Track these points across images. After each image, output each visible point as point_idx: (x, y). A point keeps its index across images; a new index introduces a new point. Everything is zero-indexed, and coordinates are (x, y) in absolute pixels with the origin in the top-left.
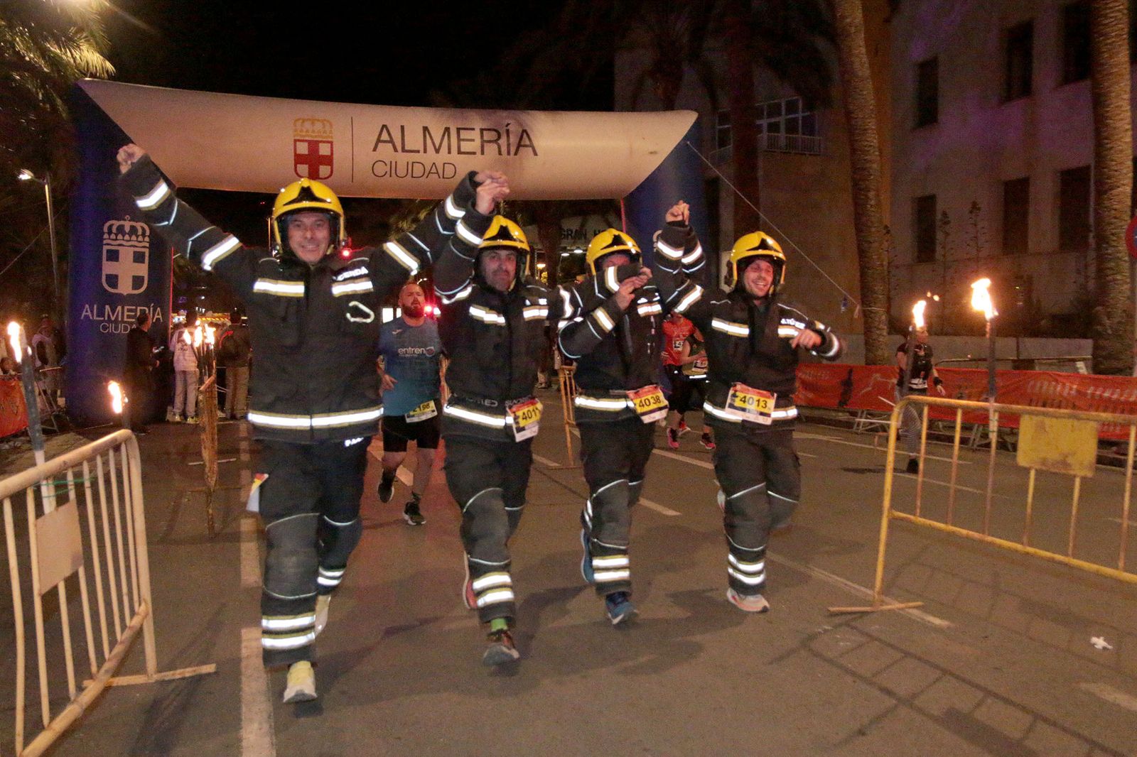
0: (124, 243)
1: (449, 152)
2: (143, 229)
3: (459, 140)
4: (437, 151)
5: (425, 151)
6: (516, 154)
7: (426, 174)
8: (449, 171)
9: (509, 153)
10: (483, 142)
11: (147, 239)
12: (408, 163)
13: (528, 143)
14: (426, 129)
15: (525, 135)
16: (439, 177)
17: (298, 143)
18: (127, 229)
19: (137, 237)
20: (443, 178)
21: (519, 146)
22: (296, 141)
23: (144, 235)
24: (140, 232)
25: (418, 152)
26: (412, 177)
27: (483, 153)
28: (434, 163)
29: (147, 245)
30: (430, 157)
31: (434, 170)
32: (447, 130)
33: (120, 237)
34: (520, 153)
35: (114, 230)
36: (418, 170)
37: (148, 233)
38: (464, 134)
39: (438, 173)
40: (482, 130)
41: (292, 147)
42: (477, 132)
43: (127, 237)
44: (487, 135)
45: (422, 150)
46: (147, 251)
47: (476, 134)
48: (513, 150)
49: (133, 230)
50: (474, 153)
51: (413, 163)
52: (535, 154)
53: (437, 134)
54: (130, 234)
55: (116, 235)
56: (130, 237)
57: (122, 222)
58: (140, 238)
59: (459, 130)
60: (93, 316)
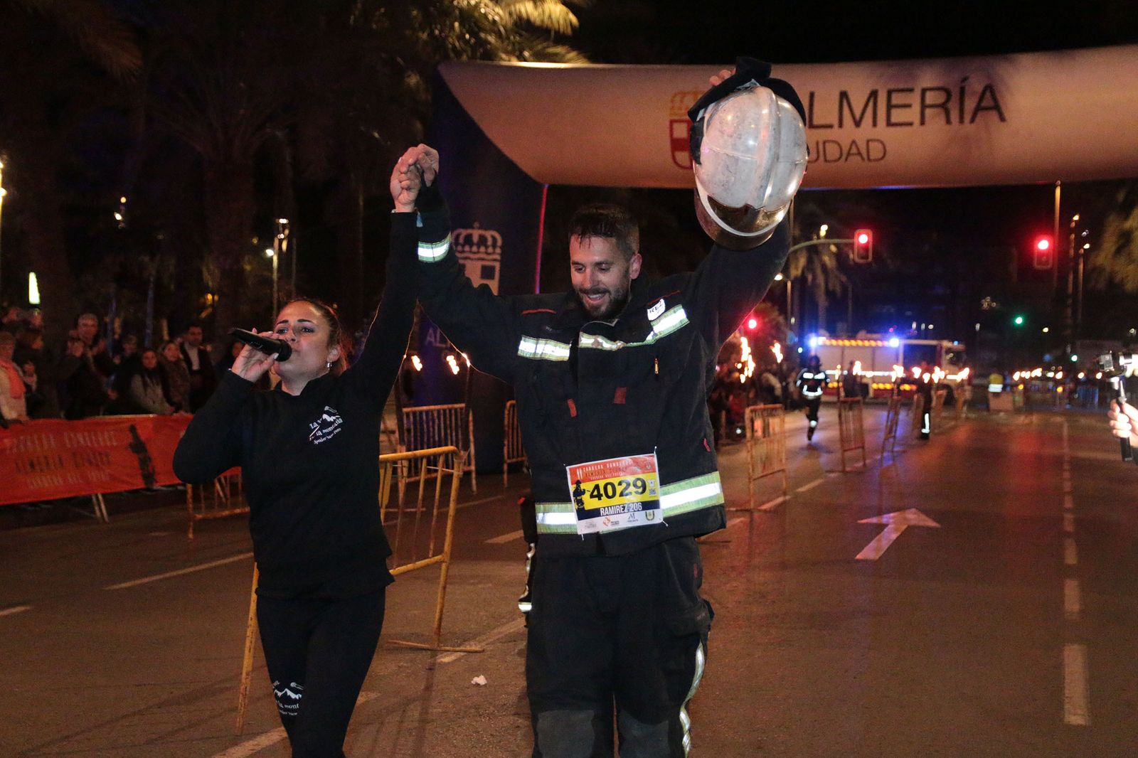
0: (472, 256)
1: (875, 124)
2: (494, 239)
3: (890, 107)
4: (858, 123)
5: (841, 125)
6: (972, 121)
7: (844, 157)
8: (876, 150)
9: (962, 120)
10: (924, 106)
11: (498, 250)
12: (817, 143)
13: (991, 103)
14: (844, 95)
15: (988, 94)
16: (863, 159)
17: (676, 126)
18: (475, 239)
19: (487, 247)
20: (869, 159)
21: (979, 109)
22: (672, 122)
23: (494, 245)
24: (490, 242)
25: (831, 126)
26: (826, 160)
27: (923, 123)
28: (854, 142)
29: (498, 257)
30: (848, 133)
31: (854, 150)
32: (874, 94)
33: (467, 248)
34: (978, 119)
35: (461, 241)
36: (832, 151)
37: (499, 242)
38: (896, 99)
39: (859, 154)
40: (924, 91)
41: (668, 131)
42: (917, 94)
43: (475, 249)
44: (931, 98)
45: (836, 123)
46: (497, 265)
47: (915, 99)
48: (967, 117)
49: (483, 240)
50: (911, 124)
51: (824, 143)
52: (1002, 119)
53: (858, 101)
54: (479, 245)
55: (463, 246)
56: (479, 248)
57: (469, 231)
58: (490, 250)
59: (890, 93)
60: (436, 340)
